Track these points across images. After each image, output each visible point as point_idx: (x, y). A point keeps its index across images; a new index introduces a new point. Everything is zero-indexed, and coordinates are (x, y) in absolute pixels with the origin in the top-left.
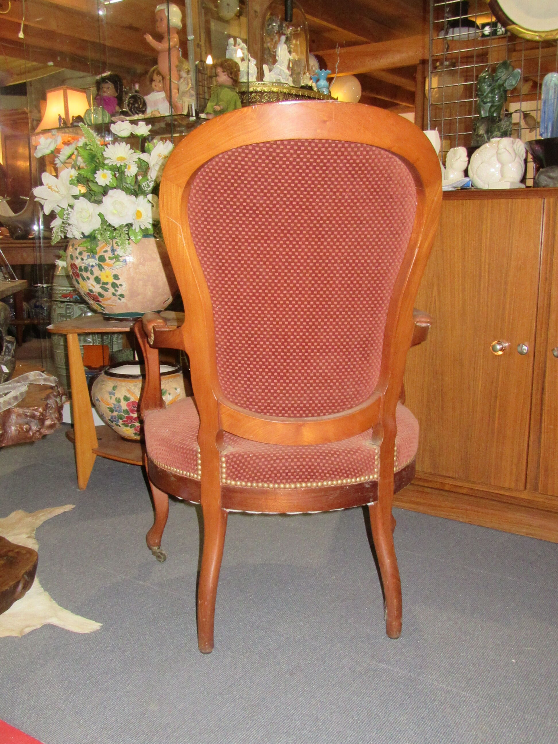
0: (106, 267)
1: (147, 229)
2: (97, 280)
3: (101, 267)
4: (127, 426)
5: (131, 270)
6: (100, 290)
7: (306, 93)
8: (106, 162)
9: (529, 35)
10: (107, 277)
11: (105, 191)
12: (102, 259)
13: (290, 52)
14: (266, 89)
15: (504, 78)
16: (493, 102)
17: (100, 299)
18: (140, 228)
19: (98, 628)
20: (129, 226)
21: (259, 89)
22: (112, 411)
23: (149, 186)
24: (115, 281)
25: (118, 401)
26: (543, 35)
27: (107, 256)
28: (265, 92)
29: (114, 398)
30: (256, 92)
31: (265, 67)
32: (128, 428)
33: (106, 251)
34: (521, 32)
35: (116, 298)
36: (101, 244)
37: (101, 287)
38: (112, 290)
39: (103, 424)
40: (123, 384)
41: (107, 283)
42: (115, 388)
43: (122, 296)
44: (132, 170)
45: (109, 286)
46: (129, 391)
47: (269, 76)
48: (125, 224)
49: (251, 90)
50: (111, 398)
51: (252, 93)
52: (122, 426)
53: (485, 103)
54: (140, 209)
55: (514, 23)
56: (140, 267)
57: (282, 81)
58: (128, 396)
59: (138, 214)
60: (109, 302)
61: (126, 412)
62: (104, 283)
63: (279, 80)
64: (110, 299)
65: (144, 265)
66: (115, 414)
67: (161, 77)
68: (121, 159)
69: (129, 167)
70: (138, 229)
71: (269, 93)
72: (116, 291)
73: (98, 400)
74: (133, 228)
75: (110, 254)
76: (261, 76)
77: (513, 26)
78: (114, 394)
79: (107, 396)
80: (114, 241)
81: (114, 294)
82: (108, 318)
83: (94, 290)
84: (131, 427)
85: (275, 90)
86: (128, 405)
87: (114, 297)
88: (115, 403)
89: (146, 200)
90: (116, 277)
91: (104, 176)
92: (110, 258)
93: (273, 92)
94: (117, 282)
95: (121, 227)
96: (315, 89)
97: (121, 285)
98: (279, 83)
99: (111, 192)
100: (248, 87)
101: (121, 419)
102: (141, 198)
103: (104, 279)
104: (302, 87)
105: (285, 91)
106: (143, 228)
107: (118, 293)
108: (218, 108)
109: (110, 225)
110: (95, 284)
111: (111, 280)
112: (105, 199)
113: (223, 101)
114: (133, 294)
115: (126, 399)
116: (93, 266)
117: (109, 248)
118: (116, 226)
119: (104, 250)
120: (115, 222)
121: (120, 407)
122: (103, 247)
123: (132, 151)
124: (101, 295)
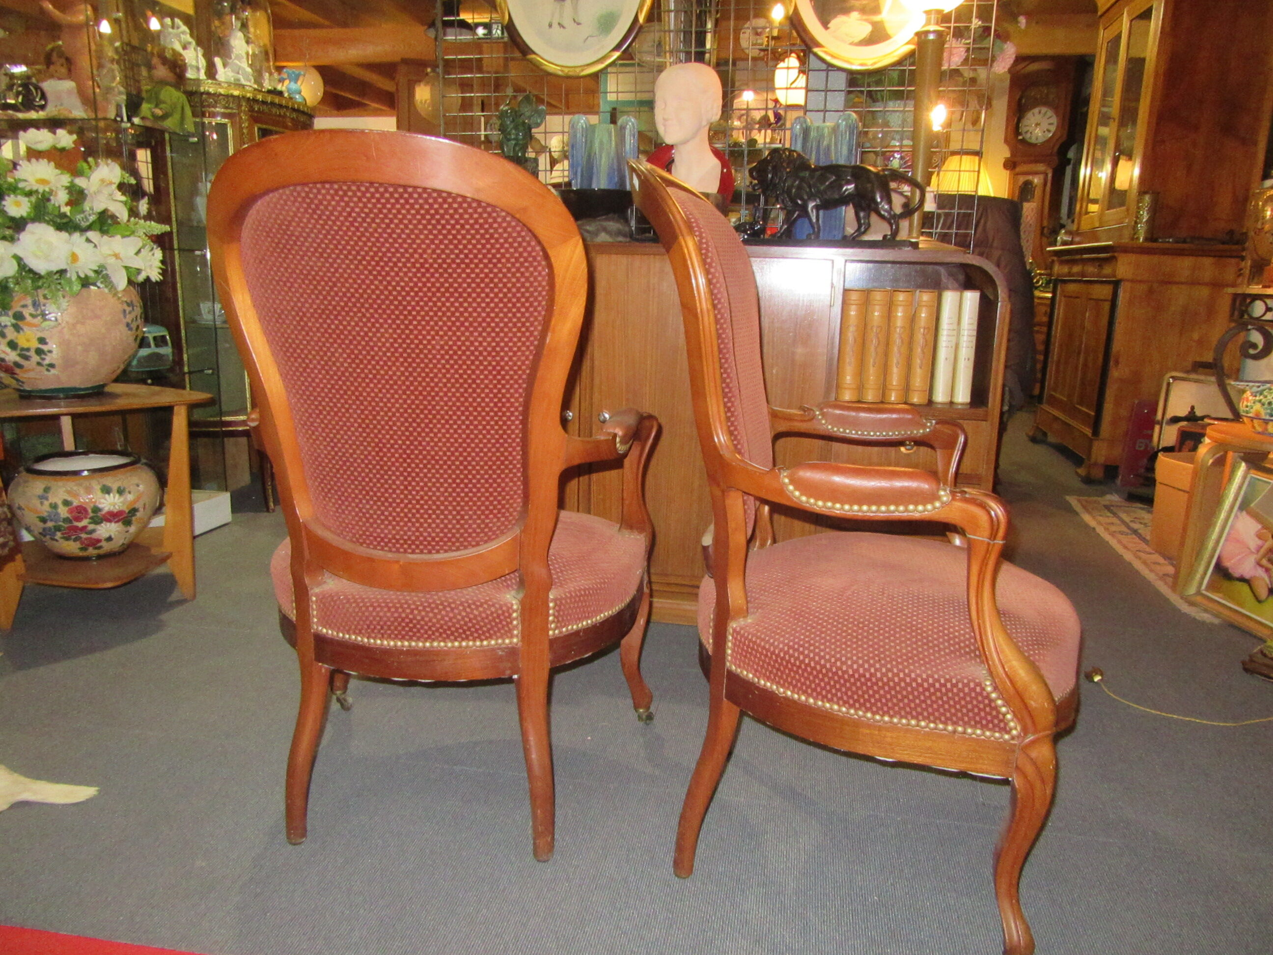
0: (25, 328)
1: (87, 277)
2: (13, 345)
3: (17, 328)
4: (67, 539)
5: (66, 330)
6: (18, 359)
7: (277, 100)
8: (21, 185)
9: (551, 68)
10: (28, 341)
11: (18, 225)
12: (19, 316)
13: (248, 42)
14: (222, 91)
15: (528, 114)
16: (516, 139)
17: (17, 371)
18: (79, 277)
20: (62, 272)
21: (211, 90)
22: (44, 520)
23: (87, 220)
24: (40, 346)
25: (54, 506)
26: (566, 70)
27: (26, 313)
28: (221, 95)
29: (46, 503)
30: (208, 94)
31: (218, 61)
32: (71, 543)
33: (25, 306)
34: (542, 64)
35: (43, 369)
36: (17, 296)
37: (19, 355)
38: (36, 358)
39: (31, 539)
40: (60, 483)
41: (28, 350)
42: (47, 490)
43: (52, 366)
44: (61, 198)
45: (32, 353)
46: (69, 492)
47: (223, 74)
48: (55, 269)
49: (202, 89)
50: (42, 503)
51: (202, 94)
52: (61, 541)
53: (509, 140)
54: (78, 251)
55: (534, 53)
56: (79, 326)
57: (243, 82)
58: (69, 499)
59: (74, 257)
60: (31, 375)
61: (66, 520)
62: (23, 349)
63: (239, 80)
64: (33, 370)
65: (83, 323)
66: (50, 524)
67: (63, 61)
68: (43, 182)
69: (56, 195)
70: (74, 278)
71: (227, 96)
72: (43, 359)
73: (20, 508)
74: (68, 275)
75: (31, 309)
76: (211, 72)
77: (533, 56)
78: (47, 499)
79: (36, 502)
80: (41, 292)
81: (39, 364)
82: (26, 396)
83: (7, 358)
84: (75, 540)
85: (236, 93)
86: (71, 511)
87: (39, 368)
88: (48, 509)
89: (84, 238)
90: (42, 341)
91: (18, 204)
92: (31, 315)
93: (232, 96)
94: (45, 348)
95: (50, 274)
96: (286, 95)
97: (50, 352)
98: (239, 85)
99: (30, 227)
100: (199, 86)
101: (59, 530)
102: (77, 235)
103: (22, 343)
104: (269, 92)
105: (248, 95)
106: (83, 276)
107: (47, 362)
108: (159, 112)
109: (31, 271)
110: (8, 350)
111: (35, 344)
112: (23, 236)
113: (164, 102)
114: (69, 363)
115: (66, 503)
116: (6, 326)
117: (29, 302)
118: (43, 273)
119: (22, 303)
120: (41, 266)
121: (57, 514)
122: (20, 300)
123: (58, 171)
124: (17, 365)
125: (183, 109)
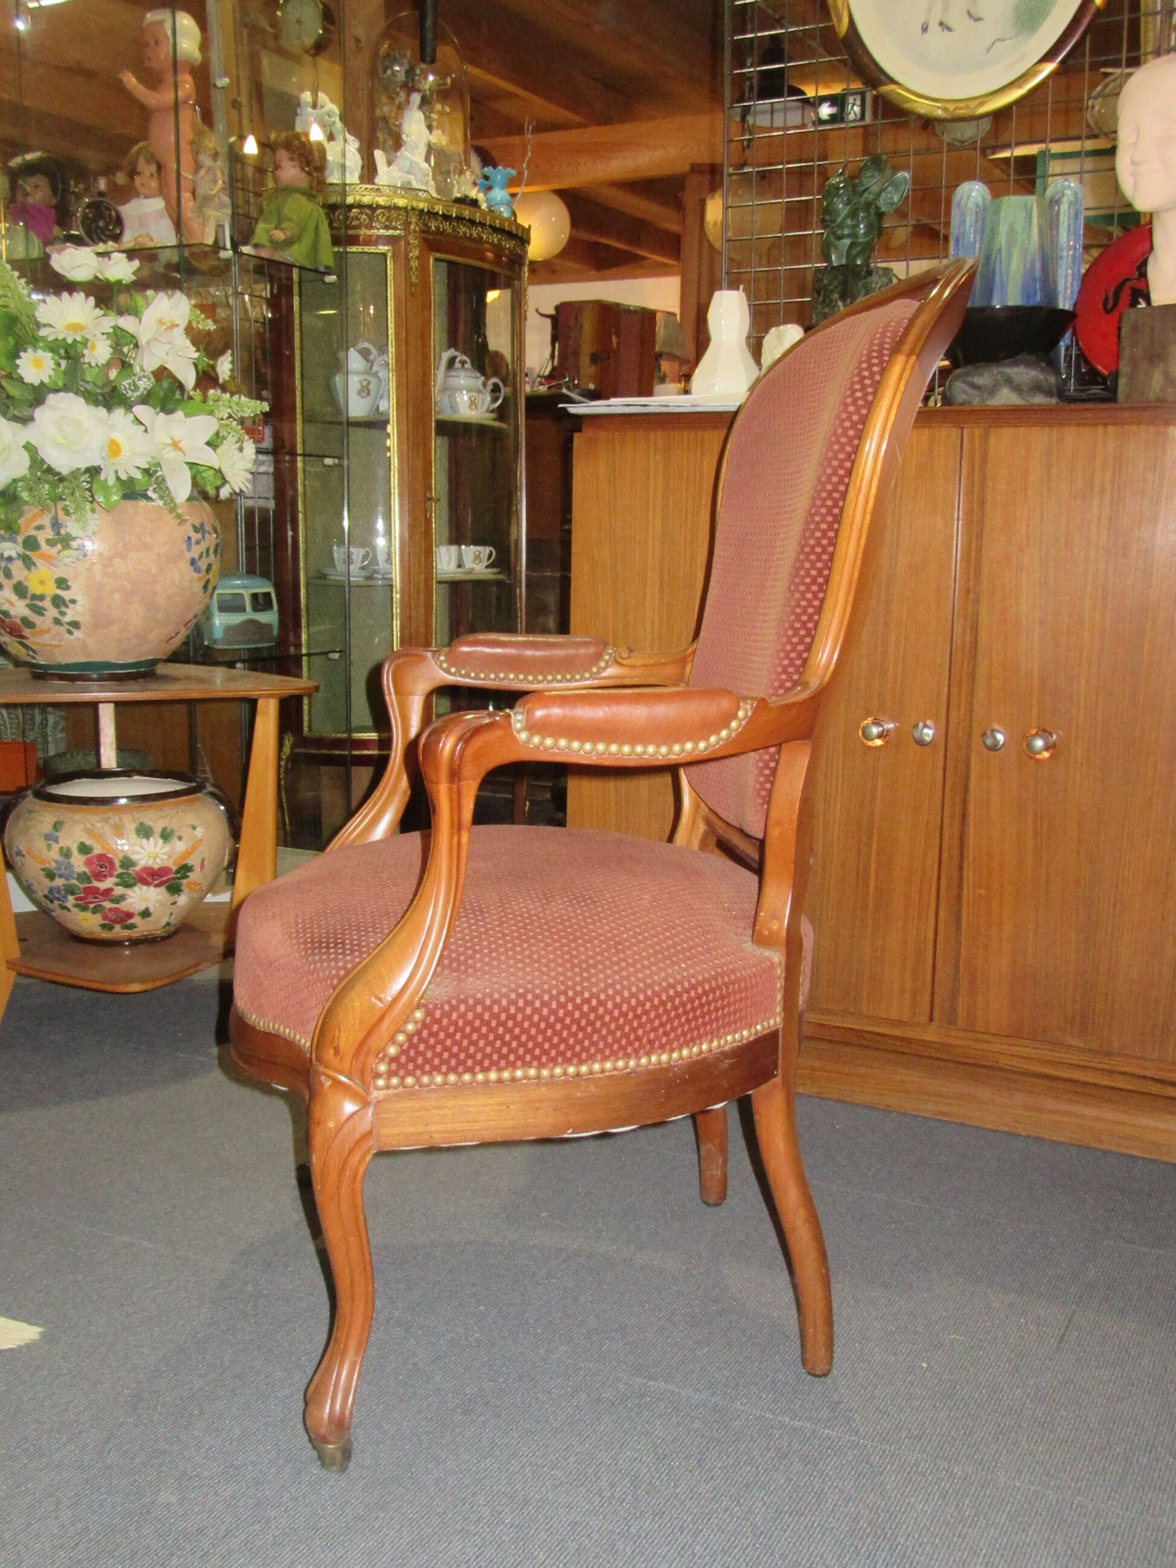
0: (39, 562)
1: (131, 480)
2: (20, 590)
3: (28, 563)
4: (84, 909)
5: (97, 568)
6: (27, 612)
7: (467, 213)
8: (43, 332)
9: (923, 107)
10: (42, 583)
11: (38, 395)
12: (31, 544)
13: (430, 128)
14: (381, 201)
15: (875, 189)
16: (854, 235)
17: (27, 632)
18: (118, 478)
19: (36, 1337)
20: (94, 472)
21: (366, 200)
22: (51, 875)
23: (137, 388)
24: (59, 592)
25: (66, 853)
26: (951, 107)
27: (42, 537)
28: (379, 206)
29: (56, 847)
30: (360, 206)
31: (379, 155)
32: (88, 915)
33: (40, 528)
34: (909, 100)
35: (63, 630)
36: (30, 512)
37: (28, 606)
38: (52, 612)
39: (31, 908)
40: (77, 817)
41: (42, 598)
42: (57, 826)
43: (75, 625)
44: (100, 352)
45: (47, 604)
46: (89, 832)
47: (386, 174)
48: (83, 466)
49: (350, 200)
50: (49, 847)
51: (351, 207)
52: (74, 910)
53: (840, 238)
54: (117, 436)
55: (892, 81)
56: (117, 562)
57: (415, 185)
58: (88, 842)
59: (114, 448)
60: (47, 639)
61: (83, 877)
62: (34, 597)
63: (409, 183)
64: (48, 631)
65: (124, 557)
66: (59, 882)
67: (153, 168)
68: (76, 327)
69: (94, 347)
70: (111, 481)
71: (388, 208)
72: (63, 614)
73: (19, 853)
74: (103, 477)
75: (49, 533)
76: (369, 172)
77: (891, 87)
78: (56, 840)
79: (41, 844)
80: (60, 505)
81: (57, 622)
82: (42, 674)
83: (12, 613)
84: (95, 911)
85: (401, 202)
86: (89, 863)
87: (57, 629)
88: (58, 858)
89: (131, 417)
90: (62, 583)
91: (38, 364)
92: (48, 541)
93: (396, 208)
94: (66, 595)
95: (75, 474)
96: (484, 206)
97: (73, 601)
98: (408, 189)
99: (52, 398)
100: (344, 194)
101: (72, 893)
102: (119, 412)
103: (35, 588)
104: (458, 201)
105: (421, 205)
106: (124, 477)
107: (68, 619)
108: (280, 235)
109: (50, 470)
110: (14, 598)
111: (51, 589)
112: (39, 413)
113: (290, 220)
114: (101, 621)
115: (84, 849)
116: (10, 559)
117: (46, 520)
118: (65, 472)
119: (37, 523)
120: (62, 462)
121: (69, 866)
122: (34, 518)
123: (99, 312)
124: (28, 623)
125: (317, 228)
